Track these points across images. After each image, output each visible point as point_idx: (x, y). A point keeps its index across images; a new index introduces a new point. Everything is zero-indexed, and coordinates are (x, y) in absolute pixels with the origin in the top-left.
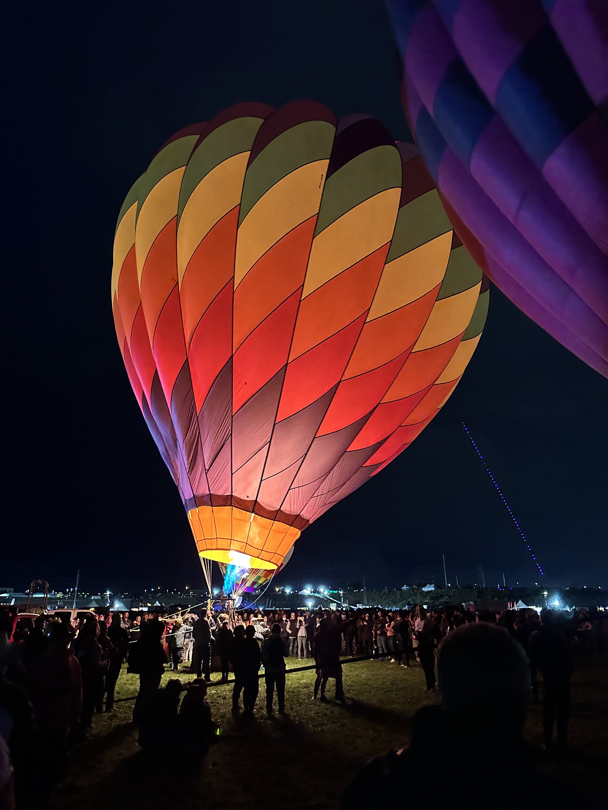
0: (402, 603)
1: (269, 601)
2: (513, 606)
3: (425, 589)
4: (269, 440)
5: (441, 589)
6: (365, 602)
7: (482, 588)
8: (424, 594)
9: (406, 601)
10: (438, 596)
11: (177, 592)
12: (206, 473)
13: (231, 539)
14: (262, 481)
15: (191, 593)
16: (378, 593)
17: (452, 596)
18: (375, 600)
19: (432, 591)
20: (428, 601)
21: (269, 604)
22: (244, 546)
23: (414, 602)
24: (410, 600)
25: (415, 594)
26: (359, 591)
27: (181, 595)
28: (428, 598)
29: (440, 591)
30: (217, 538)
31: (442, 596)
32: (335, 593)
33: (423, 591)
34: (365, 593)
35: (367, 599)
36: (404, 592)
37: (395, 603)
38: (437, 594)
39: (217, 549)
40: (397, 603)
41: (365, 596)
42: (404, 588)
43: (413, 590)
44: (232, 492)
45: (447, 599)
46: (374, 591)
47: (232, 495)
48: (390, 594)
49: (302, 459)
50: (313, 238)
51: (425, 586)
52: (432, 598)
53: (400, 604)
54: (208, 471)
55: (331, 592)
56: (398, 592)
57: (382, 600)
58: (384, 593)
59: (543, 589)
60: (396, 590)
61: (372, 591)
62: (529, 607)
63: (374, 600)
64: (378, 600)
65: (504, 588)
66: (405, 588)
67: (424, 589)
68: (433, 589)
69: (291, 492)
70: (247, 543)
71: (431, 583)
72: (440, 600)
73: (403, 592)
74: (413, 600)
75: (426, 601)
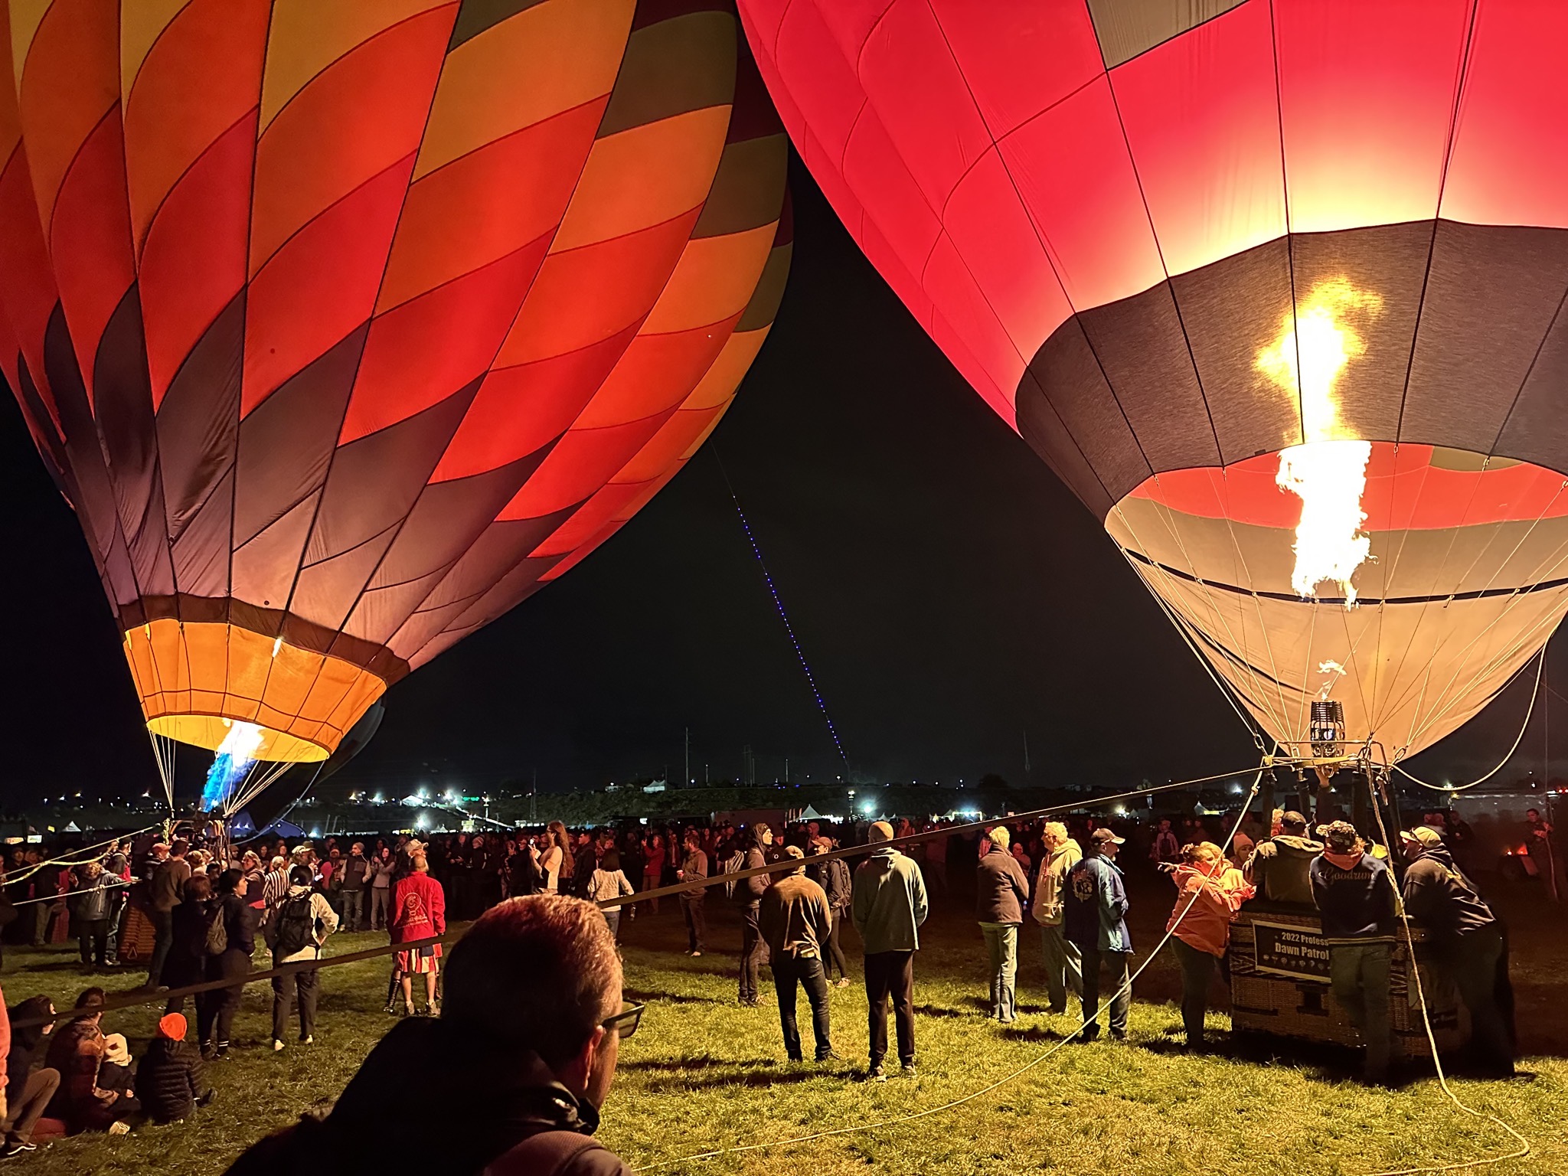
0: (603, 815)
1: (332, 819)
2: (797, 816)
3: (648, 789)
4: (321, 480)
5: (677, 788)
6: (533, 815)
7: (749, 785)
8: (646, 797)
9: (612, 811)
10: (670, 800)
11: (123, 802)
12: (170, 548)
13: (225, 693)
14: (302, 571)
15: (156, 804)
16: (559, 798)
17: (694, 801)
18: (552, 812)
19: (660, 792)
20: (651, 810)
21: (331, 825)
22: (254, 707)
23: (626, 812)
24: (620, 809)
25: (631, 798)
26: (524, 796)
27: (132, 808)
28: (653, 804)
29: (674, 791)
30: (190, 690)
31: (677, 801)
32: (475, 802)
33: (644, 793)
34: (533, 800)
35: (537, 810)
36: (609, 796)
37: (590, 817)
38: (669, 797)
39: (190, 713)
40: (594, 815)
41: (534, 805)
42: (610, 788)
43: (627, 792)
44: (230, 591)
45: (686, 805)
46: (553, 795)
47: (229, 598)
48: (582, 800)
49: (398, 526)
50: (448, 52)
51: (648, 784)
52: (660, 805)
53: (599, 818)
54: (175, 542)
55: (466, 799)
56: (599, 796)
57: (564, 811)
58: (572, 799)
59: (850, 785)
60: (595, 792)
61: (548, 795)
62: (823, 817)
63: (549, 811)
64: (559, 811)
65: (785, 784)
66: (612, 787)
67: (646, 789)
68: (662, 788)
69: (366, 598)
70: (261, 702)
71: (659, 779)
72: (673, 809)
73: (606, 796)
74: (625, 809)
75: (648, 810)
